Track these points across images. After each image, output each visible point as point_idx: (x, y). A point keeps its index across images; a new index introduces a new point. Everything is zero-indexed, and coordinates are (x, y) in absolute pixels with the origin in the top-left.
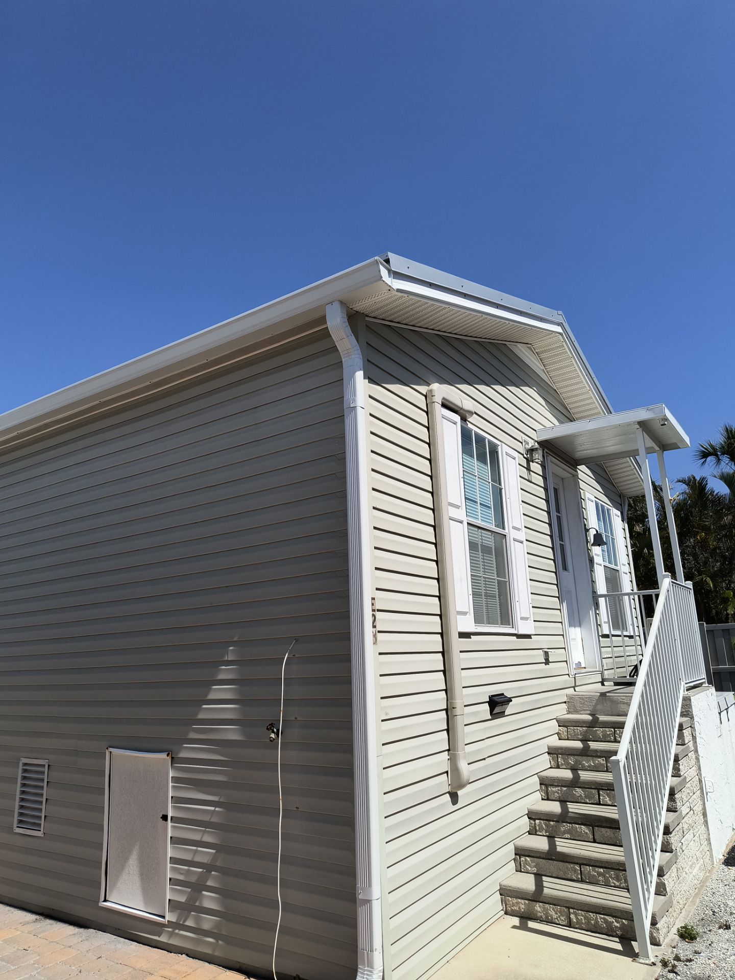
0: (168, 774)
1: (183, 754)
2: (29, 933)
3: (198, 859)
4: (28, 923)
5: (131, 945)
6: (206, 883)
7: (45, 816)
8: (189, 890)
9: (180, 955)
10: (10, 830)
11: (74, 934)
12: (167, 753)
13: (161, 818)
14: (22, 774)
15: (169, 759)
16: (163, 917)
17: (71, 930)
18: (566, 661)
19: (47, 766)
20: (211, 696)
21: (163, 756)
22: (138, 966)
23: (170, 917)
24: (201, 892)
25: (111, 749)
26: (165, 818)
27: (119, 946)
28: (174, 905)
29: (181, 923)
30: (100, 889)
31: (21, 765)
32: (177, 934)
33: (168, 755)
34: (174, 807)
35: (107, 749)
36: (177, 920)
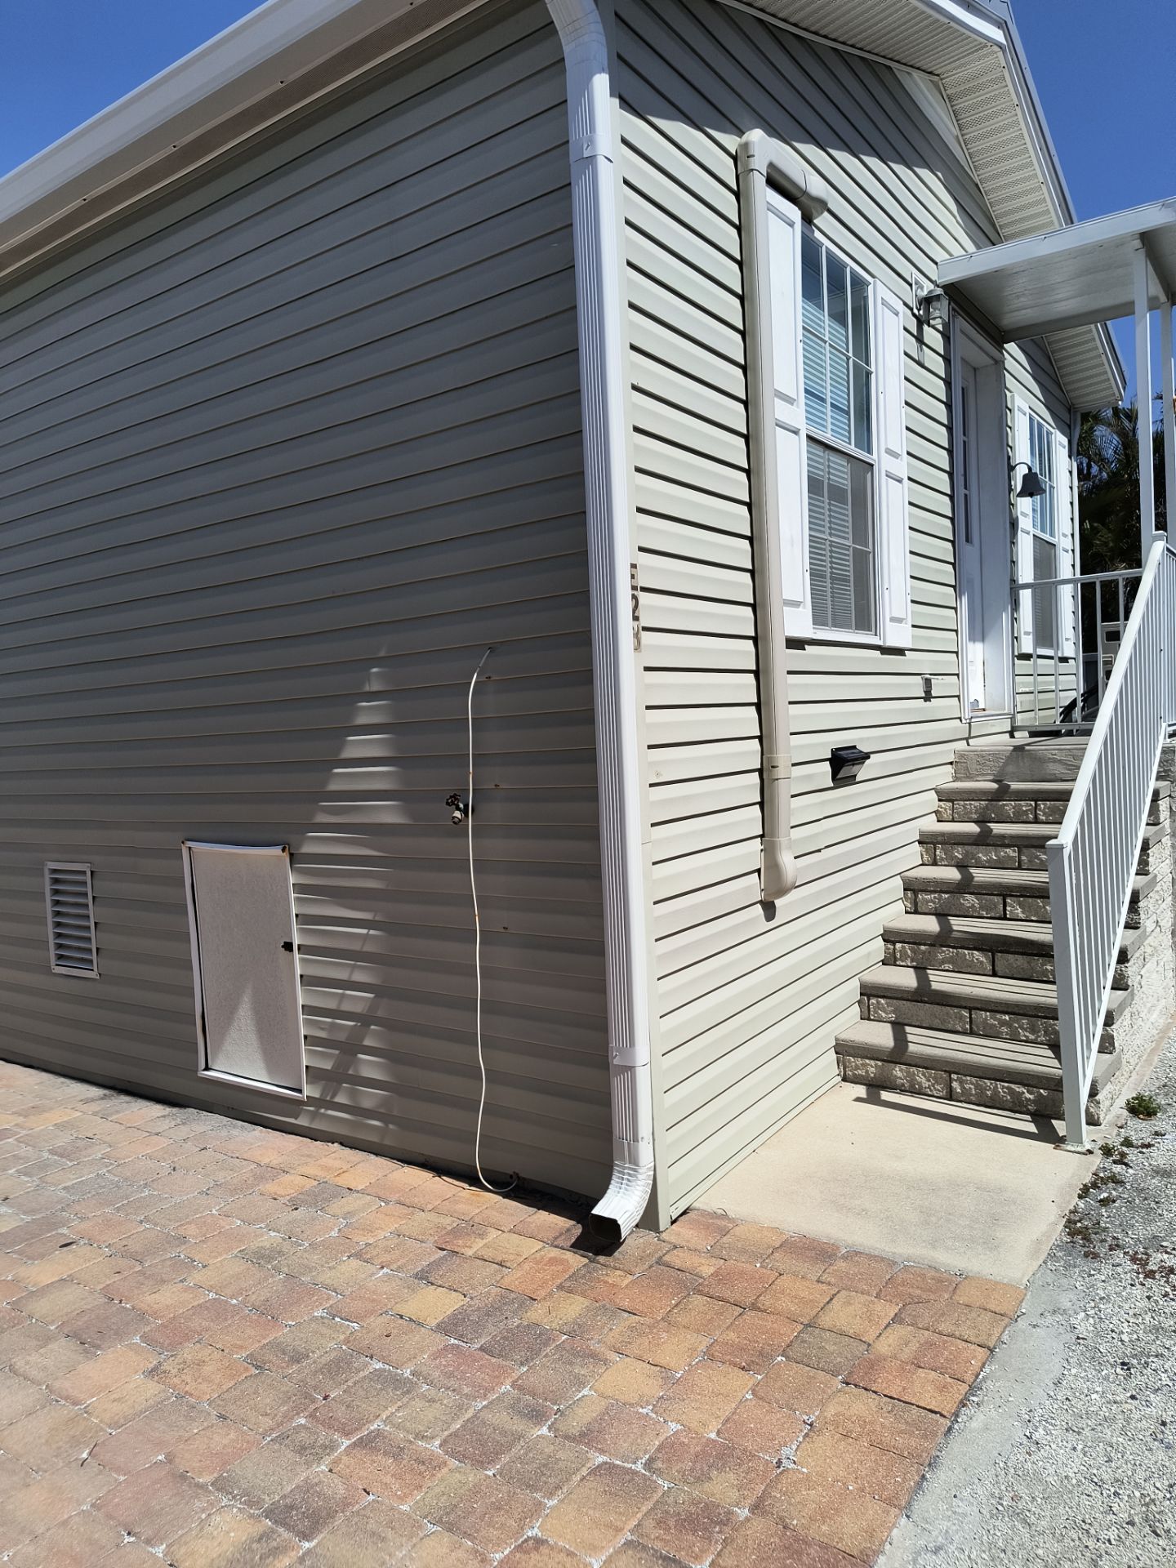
0: (286, 879)
1: (308, 849)
2: (95, 1114)
3: (346, 1007)
4: (92, 1100)
5: (254, 1130)
6: (362, 1041)
7: (97, 949)
8: (337, 1052)
9: (330, 1144)
10: (47, 970)
11: (164, 1116)
12: (281, 847)
13: (283, 947)
14: (51, 885)
15: (286, 856)
16: (300, 1091)
17: (158, 1110)
18: (958, 697)
19: (89, 874)
20: (348, 753)
21: (276, 851)
22: (265, 1161)
23: (308, 1091)
24: (356, 1055)
25: (190, 844)
26: (288, 946)
27: (235, 1132)
28: (313, 1074)
29: (328, 1098)
30: (196, 1052)
31: (47, 872)
32: (323, 1114)
33: (283, 850)
34: (301, 931)
35: (183, 843)
36: (322, 1095)
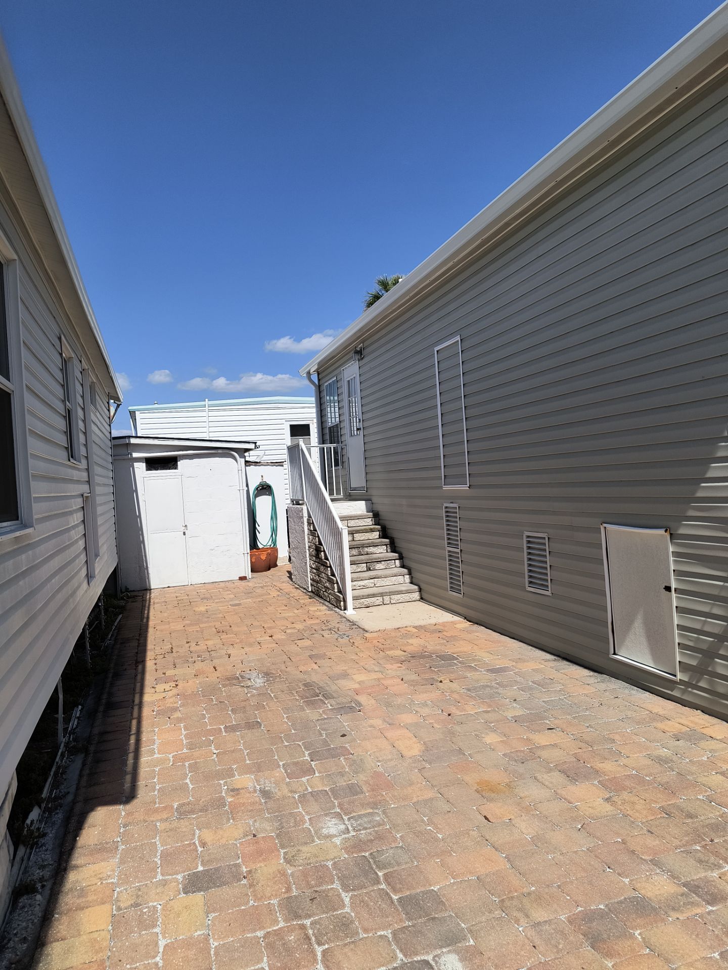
0: (667, 549)
1: (682, 531)
2: (552, 668)
4: (549, 660)
5: (645, 693)
7: (551, 580)
8: (701, 656)
9: (695, 710)
10: (524, 588)
11: (590, 676)
12: (664, 529)
13: (664, 588)
14: (527, 544)
15: (668, 535)
16: (675, 676)
17: (586, 672)
19: (547, 539)
20: (710, 474)
21: (661, 532)
22: (655, 711)
23: (680, 676)
25: (605, 525)
26: (668, 589)
27: (634, 692)
28: (684, 667)
29: (694, 683)
30: (609, 643)
31: (524, 537)
32: (690, 692)
33: (666, 531)
34: (676, 580)
35: (601, 524)
36: (689, 680)
